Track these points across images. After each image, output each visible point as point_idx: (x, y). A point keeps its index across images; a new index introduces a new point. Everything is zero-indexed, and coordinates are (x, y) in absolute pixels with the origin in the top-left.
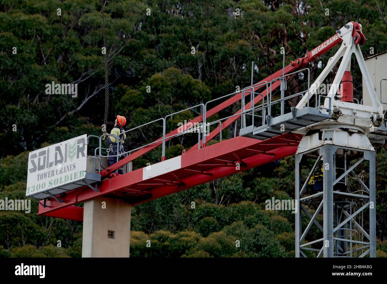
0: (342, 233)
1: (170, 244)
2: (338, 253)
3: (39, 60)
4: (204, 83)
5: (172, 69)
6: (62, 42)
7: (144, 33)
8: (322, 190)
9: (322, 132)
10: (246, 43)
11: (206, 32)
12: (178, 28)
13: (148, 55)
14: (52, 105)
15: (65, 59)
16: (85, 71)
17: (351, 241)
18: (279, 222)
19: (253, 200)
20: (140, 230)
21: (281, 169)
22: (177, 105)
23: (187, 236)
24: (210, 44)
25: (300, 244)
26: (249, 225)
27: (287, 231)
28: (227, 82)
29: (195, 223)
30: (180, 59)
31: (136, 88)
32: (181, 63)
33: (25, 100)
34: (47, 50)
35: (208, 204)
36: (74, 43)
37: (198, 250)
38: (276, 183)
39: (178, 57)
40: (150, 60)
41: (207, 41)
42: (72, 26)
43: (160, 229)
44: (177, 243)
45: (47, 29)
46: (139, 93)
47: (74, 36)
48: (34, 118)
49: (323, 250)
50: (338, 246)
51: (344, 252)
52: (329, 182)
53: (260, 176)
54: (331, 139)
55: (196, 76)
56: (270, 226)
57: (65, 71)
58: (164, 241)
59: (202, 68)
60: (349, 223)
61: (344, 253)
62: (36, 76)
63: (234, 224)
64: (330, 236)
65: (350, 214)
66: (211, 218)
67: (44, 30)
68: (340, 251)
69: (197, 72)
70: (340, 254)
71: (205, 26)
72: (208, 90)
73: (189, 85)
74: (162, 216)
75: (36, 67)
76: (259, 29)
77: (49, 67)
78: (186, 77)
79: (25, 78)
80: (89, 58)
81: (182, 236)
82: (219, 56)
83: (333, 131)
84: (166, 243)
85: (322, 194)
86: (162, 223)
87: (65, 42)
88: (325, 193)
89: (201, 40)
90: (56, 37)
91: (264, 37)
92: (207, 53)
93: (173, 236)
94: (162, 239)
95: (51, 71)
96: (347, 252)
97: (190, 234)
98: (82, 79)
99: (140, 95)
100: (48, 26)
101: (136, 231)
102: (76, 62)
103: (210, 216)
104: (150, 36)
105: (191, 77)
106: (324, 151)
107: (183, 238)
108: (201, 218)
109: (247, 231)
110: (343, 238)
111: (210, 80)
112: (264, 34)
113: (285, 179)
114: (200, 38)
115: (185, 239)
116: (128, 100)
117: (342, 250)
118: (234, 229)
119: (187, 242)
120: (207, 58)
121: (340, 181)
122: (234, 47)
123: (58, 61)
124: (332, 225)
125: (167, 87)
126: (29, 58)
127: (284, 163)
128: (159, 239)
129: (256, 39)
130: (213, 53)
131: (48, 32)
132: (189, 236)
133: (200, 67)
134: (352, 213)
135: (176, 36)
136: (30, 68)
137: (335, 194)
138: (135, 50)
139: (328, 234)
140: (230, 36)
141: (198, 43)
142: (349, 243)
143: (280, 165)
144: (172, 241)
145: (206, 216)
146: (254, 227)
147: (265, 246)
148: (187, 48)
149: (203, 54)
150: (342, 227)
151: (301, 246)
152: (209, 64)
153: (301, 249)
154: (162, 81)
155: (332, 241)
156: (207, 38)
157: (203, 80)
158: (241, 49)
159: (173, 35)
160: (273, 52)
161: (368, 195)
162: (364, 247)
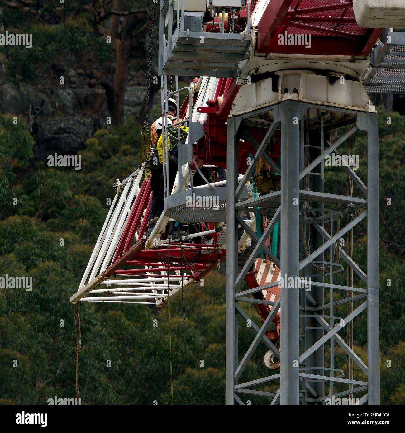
0: (314, 270)
2: (308, 308)
9: (278, 77)
17: (331, 286)
25: (236, 291)
50: (308, 295)
51: (318, 305)
52: (292, 173)
54: (295, 91)
60: (327, 251)
61: (318, 308)
65: (329, 233)
68: (311, 304)
70: (311, 309)
83: (300, 75)
85: (279, 196)
88: (285, 194)
96: (323, 307)
106: (282, 113)
110: (316, 280)
117: (314, 303)
121: (313, 171)
124: (298, 255)
134: (334, 234)
137: (302, 196)
142: (328, 289)
150: (316, 259)
151: (238, 295)
153: (236, 300)
161: (365, 198)
162: (357, 297)
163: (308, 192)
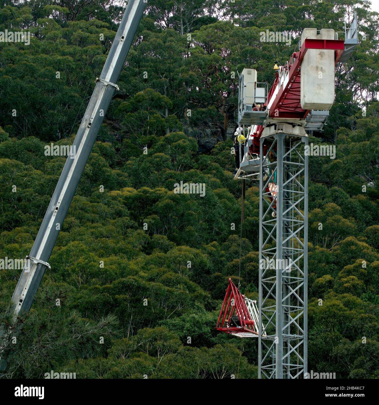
1: (150, 195)
3: (68, 83)
4: (168, 98)
5: (149, 89)
6: (82, 72)
7: (131, 67)
10: (194, 74)
11: (169, 67)
12: (152, 64)
13: (134, 81)
14: (76, 111)
15: (84, 83)
18: (215, 182)
19: (197, 169)
20: (131, 187)
22: (152, 111)
24: (172, 74)
28: (182, 97)
29: (163, 182)
30: (153, 83)
31: (127, 101)
32: (154, 85)
33: (59, 107)
34: (73, 77)
35: (171, 171)
36: (89, 74)
37: (166, 199)
38: (212, 158)
39: (152, 82)
40: (135, 84)
41: (170, 72)
42: (88, 62)
43: (143, 186)
44: (154, 195)
45: (73, 64)
46: (129, 104)
47: (89, 69)
48: (65, 119)
53: (202, 154)
54: (282, 130)
55: (163, 94)
57: (84, 90)
58: (146, 193)
59: (167, 88)
62: (67, 93)
66: (173, 179)
67: (71, 65)
69: (164, 91)
71: (169, 64)
72: (171, 102)
73: (159, 99)
74: (144, 178)
75: (66, 87)
76: (201, 65)
77: (74, 88)
78: (157, 94)
79: (60, 94)
81: (157, 191)
82: (177, 82)
83: (283, 124)
84: (148, 195)
86: (144, 182)
87: (84, 73)
89: (166, 72)
90: (78, 70)
91: (204, 70)
92: (170, 79)
93: (151, 190)
94: (145, 192)
95: (75, 91)
97: (161, 189)
99: (129, 105)
100: (74, 63)
102: (91, 84)
104: (135, 69)
105: (160, 94)
108: (167, 179)
111: (171, 96)
112: (203, 68)
114: (166, 70)
115: (159, 192)
116: (122, 108)
119: (160, 194)
120: (170, 82)
122: (186, 76)
123: (80, 84)
125: (146, 100)
126: (62, 82)
127: (217, 147)
128: (143, 192)
129: (199, 71)
130: (173, 79)
131: (74, 67)
133: (165, 88)
135: (151, 69)
136: (63, 88)
138: (126, 78)
140: (183, 69)
141: (164, 74)
143: (214, 148)
144: (151, 193)
145: (170, 178)
148: (158, 76)
149: (168, 80)
152: (171, 86)
154: (143, 96)
156: (170, 71)
157: (167, 95)
158: (191, 77)
160: (209, 79)
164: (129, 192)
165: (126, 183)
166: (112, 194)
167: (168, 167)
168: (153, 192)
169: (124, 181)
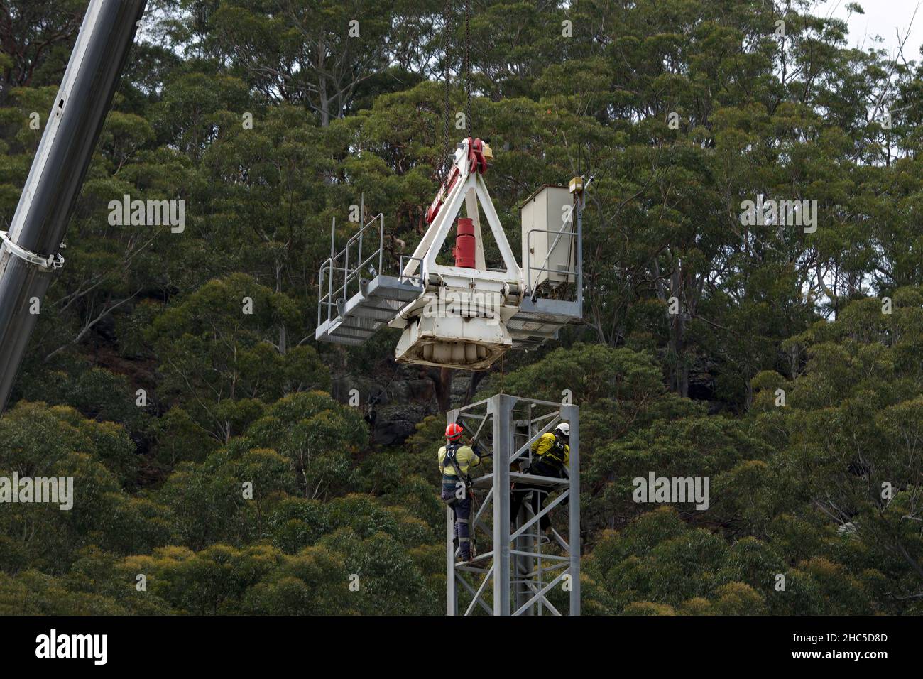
0: (524, 542)
1: (233, 567)
2: (519, 575)
4: (286, 296)
8: (491, 471)
11: (289, 211)
16: (86, 279)
17: (539, 555)
18: (414, 527)
19: (368, 491)
20: (180, 544)
21: (418, 438)
23: (260, 553)
24: (296, 230)
25: (456, 561)
26: (362, 532)
27: (427, 542)
29: (272, 531)
31: (174, 305)
35: (294, 498)
37: (282, 576)
38: (409, 460)
41: (291, 226)
43: (216, 541)
44: (243, 565)
49: (493, 572)
50: (519, 563)
51: (528, 573)
52: (503, 457)
53: (381, 451)
55: (273, 285)
56: (397, 534)
58: (223, 561)
59: (282, 271)
61: (528, 576)
63: (340, 530)
64: (504, 548)
66: (299, 521)
68: (521, 572)
69: (274, 277)
70: (523, 576)
71: (287, 201)
74: (219, 520)
80: (93, 256)
81: (251, 554)
84: (226, 565)
85: (492, 478)
86: (219, 531)
88: (497, 476)
89: (281, 224)
92: (290, 245)
93: (236, 553)
94: (220, 557)
96: (532, 574)
97: (265, 549)
98: (80, 292)
101: (175, 545)
103: (297, 518)
106: (494, 406)
107: (254, 556)
108: (282, 522)
109: (359, 544)
110: (526, 550)
111: (295, 290)
113: (423, 454)
114: (279, 221)
115: (258, 557)
117: (525, 571)
118: (338, 540)
119: (261, 563)
120: (291, 254)
121: (521, 455)
124: (508, 530)
127: (422, 429)
128: (215, 558)
130: (300, 245)
132: (265, 553)
133: (278, 269)
137: (512, 478)
139: (502, 545)
141: (274, 229)
142: (536, 559)
143: (415, 431)
144: (237, 561)
145: (290, 519)
146: (371, 534)
147: (391, 566)
148: (258, 237)
149: (284, 246)
150: (526, 532)
151: (457, 564)
152: (294, 264)
153: (456, 569)
154: (222, 291)
155: (509, 556)
156: (291, 221)
157: (284, 290)
159: (233, 215)
160: (400, 244)
161: (568, 478)
162: (560, 565)
163: (516, 474)
164: (176, 557)
165: (167, 533)
166: (128, 564)
167: (287, 488)
168: (242, 558)
169: (160, 528)
